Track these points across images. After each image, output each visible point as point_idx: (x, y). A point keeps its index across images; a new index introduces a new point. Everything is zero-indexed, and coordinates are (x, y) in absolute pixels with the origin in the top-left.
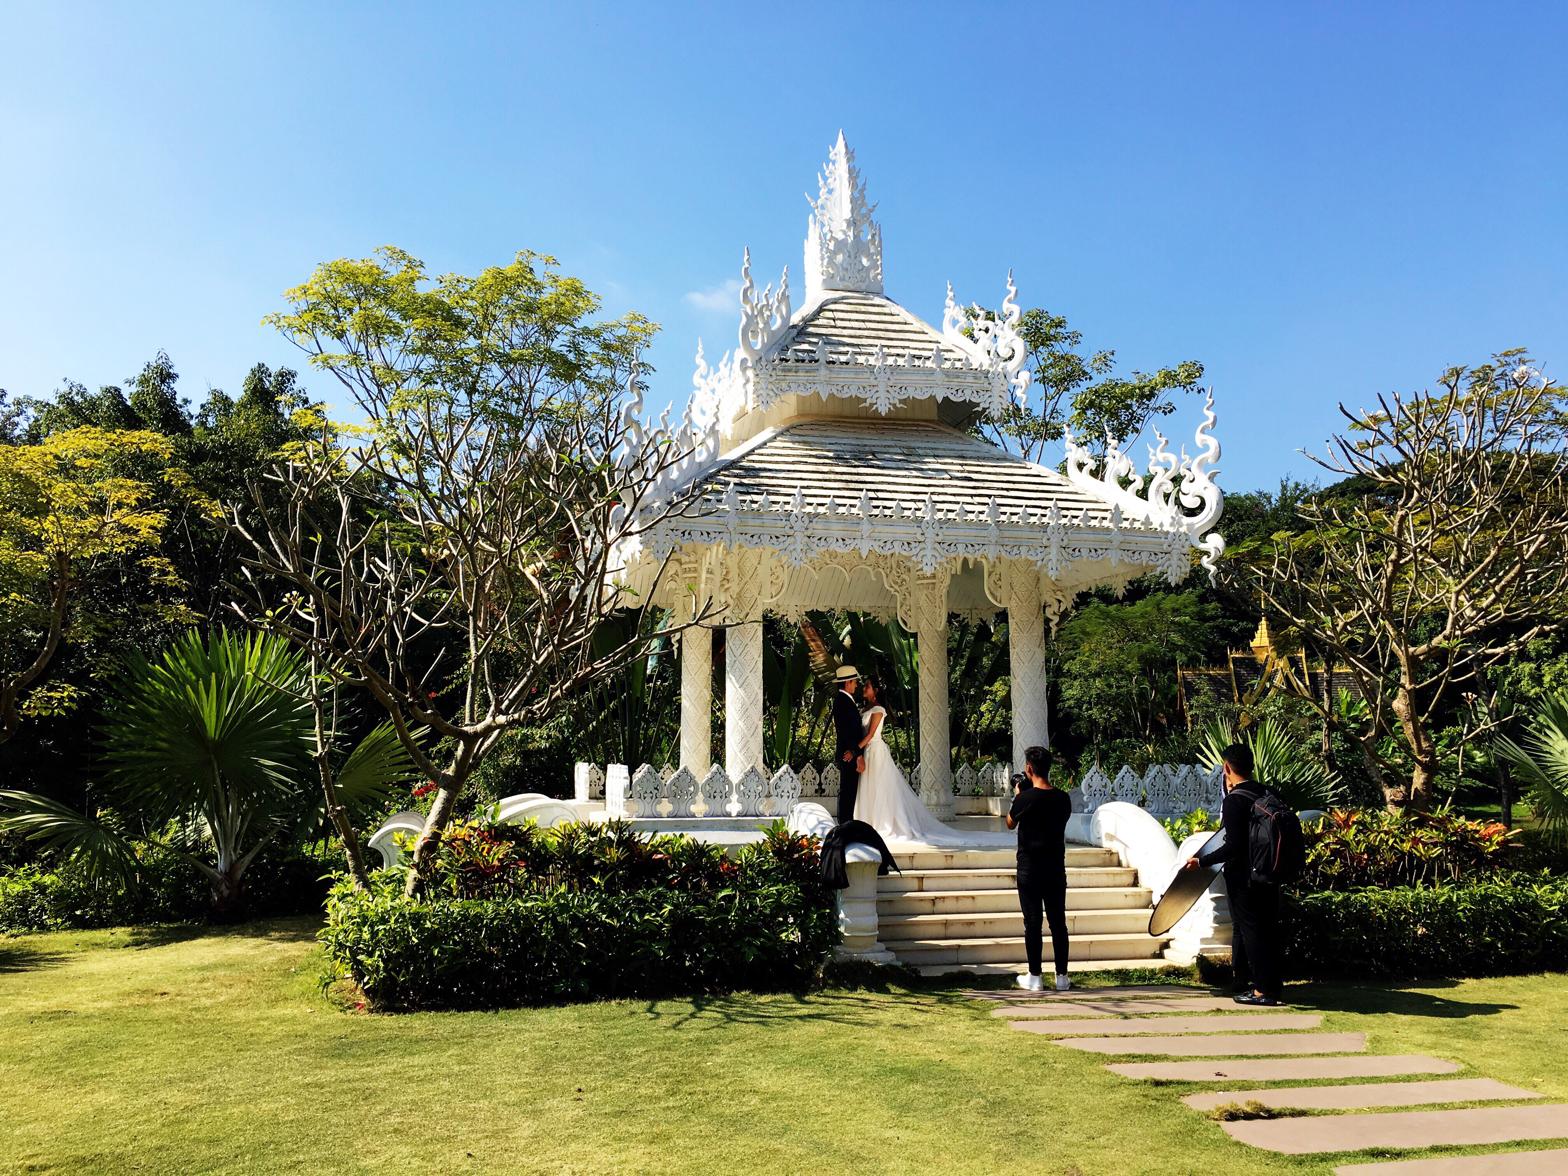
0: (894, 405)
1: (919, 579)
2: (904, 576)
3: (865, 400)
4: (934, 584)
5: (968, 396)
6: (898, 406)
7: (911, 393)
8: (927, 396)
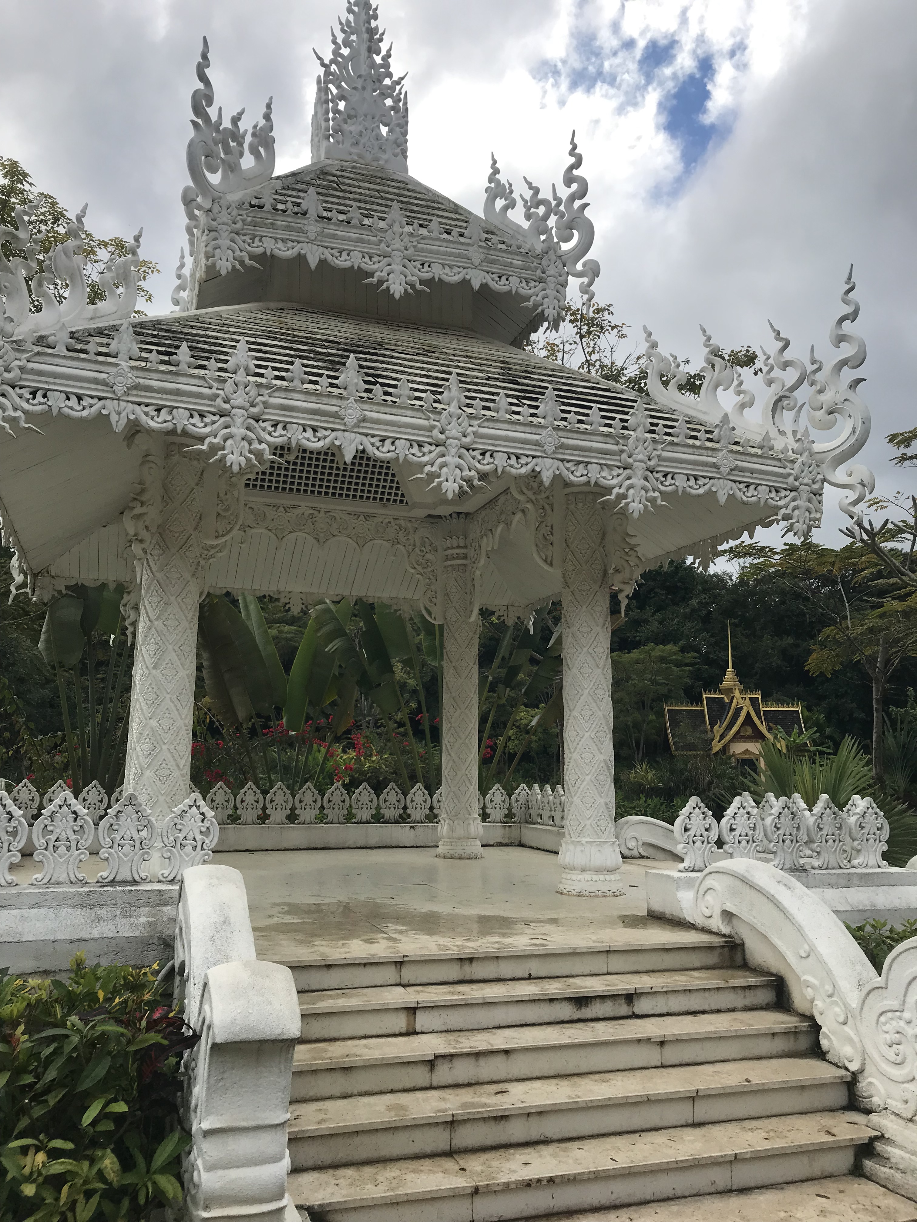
0: (413, 286)
1: (447, 559)
2: (429, 556)
3: (371, 275)
4: (465, 565)
5: (514, 284)
6: (418, 286)
7: (437, 272)
8: (457, 278)
